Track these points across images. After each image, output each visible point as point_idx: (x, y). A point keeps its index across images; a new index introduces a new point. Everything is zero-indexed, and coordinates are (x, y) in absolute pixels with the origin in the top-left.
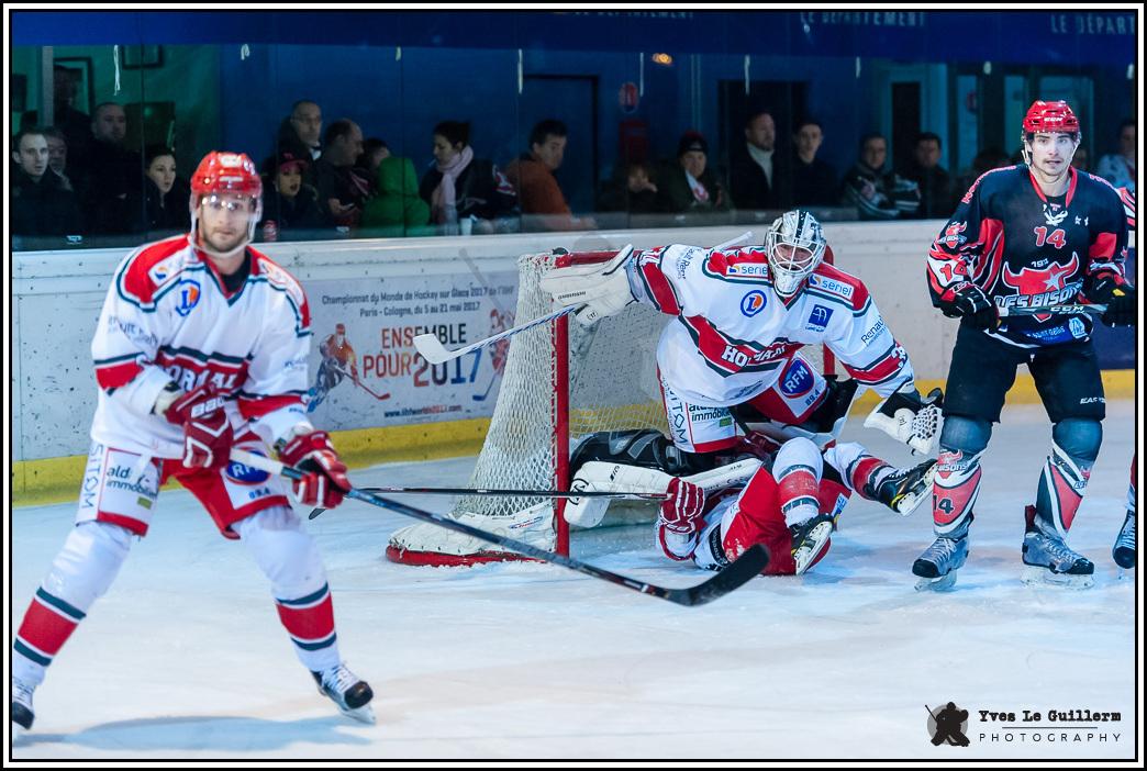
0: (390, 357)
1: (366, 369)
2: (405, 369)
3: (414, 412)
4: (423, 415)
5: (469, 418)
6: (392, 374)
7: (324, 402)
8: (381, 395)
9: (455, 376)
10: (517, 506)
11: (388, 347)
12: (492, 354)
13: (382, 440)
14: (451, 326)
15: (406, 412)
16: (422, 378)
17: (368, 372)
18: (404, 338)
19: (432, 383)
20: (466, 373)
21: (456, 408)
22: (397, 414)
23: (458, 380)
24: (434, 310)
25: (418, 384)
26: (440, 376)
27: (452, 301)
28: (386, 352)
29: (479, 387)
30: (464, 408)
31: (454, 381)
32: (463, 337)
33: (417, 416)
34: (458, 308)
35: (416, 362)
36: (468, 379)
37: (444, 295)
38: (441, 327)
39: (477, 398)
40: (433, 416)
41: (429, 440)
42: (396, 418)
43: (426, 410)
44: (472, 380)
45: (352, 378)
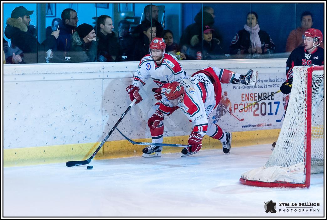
0: (244, 104)
1: (235, 109)
2: (250, 109)
3: (253, 126)
4: (257, 127)
5: (274, 128)
6: (245, 111)
7: (219, 121)
8: (240, 119)
9: (269, 112)
10: (291, 163)
11: (244, 101)
12: (284, 104)
13: (241, 136)
14: (268, 93)
15: (250, 126)
16: (256, 113)
17: (236, 110)
18: (250, 97)
19: (260, 114)
20: (273, 111)
21: (269, 125)
22: (247, 126)
23: (271, 114)
24: (262, 87)
25: (255, 115)
26: (263, 112)
27: (269, 83)
28: (243, 103)
29: (279, 117)
30: (272, 125)
31: (269, 114)
32: (273, 97)
33: (254, 127)
34: (271, 86)
35: (254, 107)
36: (274, 114)
37: (266, 81)
38: (264, 93)
39: (277, 121)
40: (260, 127)
41: (258, 137)
42: (246, 128)
43: (258, 125)
44: (276, 114)
45: (230, 113)
